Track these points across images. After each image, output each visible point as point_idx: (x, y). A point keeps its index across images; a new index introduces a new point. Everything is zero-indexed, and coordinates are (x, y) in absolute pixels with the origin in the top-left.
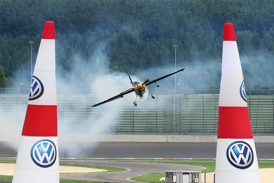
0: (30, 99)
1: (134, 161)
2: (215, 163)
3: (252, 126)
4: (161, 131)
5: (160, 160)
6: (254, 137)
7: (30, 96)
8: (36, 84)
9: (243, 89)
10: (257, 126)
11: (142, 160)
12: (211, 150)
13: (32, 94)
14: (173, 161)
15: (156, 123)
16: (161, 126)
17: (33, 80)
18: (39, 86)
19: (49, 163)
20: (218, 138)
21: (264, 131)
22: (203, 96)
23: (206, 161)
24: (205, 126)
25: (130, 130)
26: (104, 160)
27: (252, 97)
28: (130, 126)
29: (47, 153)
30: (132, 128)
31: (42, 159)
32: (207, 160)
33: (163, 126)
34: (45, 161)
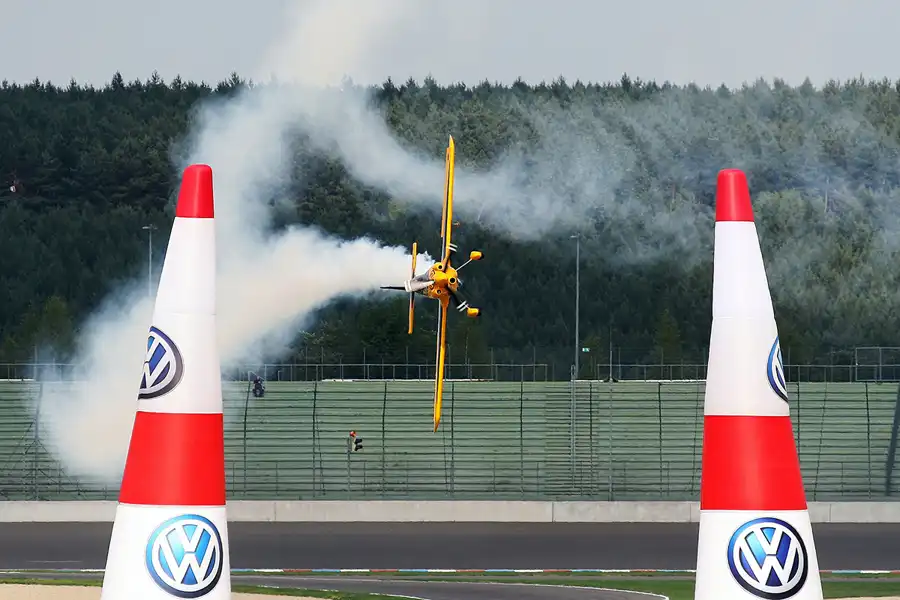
0: (142, 396)
1: (454, 577)
2: (695, 582)
3: (804, 473)
4: (534, 487)
5: (531, 574)
6: (809, 504)
7: (144, 385)
8: (160, 351)
9: (776, 363)
10: (821, 473)
11: (480, 574)
12: (683, 544)
13: (150, 380)
14: (570, 577)
15: (520, 464)
16: (534, 473)
17: (152, 339)
18: (169, 357)
19: (202, 585)
20: (704, 507)
21: (839, 487)
22: (660, 384)
23: (672, 578)
24: (665, 473)
25: (444, 487)
26: (367, 574)
27: (805, 386)
28: (443, 473)
29: (193, 555)
30: (449, 481)
31: (180, 573)
32: (672, 574)
33: (540, 473)
34: (189, 578)
